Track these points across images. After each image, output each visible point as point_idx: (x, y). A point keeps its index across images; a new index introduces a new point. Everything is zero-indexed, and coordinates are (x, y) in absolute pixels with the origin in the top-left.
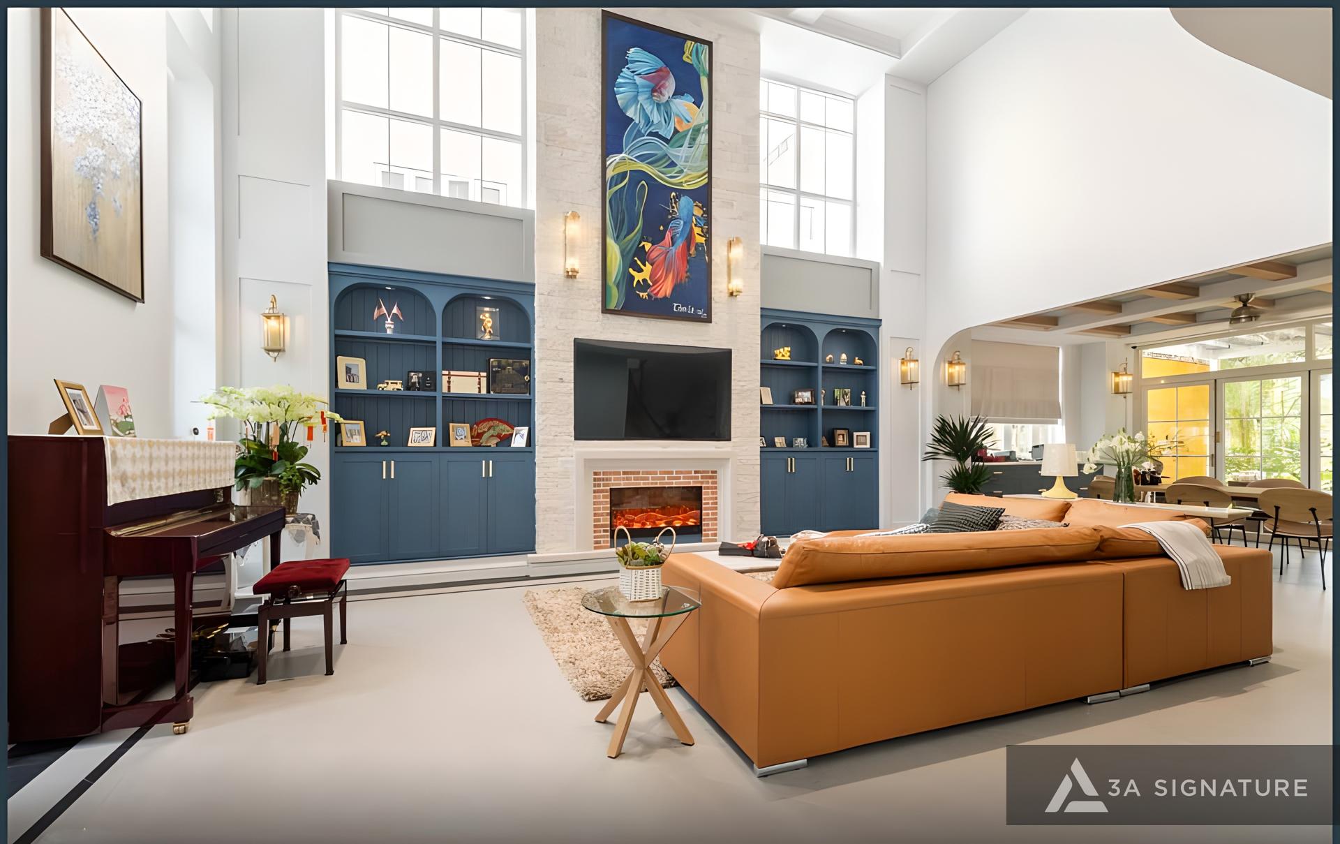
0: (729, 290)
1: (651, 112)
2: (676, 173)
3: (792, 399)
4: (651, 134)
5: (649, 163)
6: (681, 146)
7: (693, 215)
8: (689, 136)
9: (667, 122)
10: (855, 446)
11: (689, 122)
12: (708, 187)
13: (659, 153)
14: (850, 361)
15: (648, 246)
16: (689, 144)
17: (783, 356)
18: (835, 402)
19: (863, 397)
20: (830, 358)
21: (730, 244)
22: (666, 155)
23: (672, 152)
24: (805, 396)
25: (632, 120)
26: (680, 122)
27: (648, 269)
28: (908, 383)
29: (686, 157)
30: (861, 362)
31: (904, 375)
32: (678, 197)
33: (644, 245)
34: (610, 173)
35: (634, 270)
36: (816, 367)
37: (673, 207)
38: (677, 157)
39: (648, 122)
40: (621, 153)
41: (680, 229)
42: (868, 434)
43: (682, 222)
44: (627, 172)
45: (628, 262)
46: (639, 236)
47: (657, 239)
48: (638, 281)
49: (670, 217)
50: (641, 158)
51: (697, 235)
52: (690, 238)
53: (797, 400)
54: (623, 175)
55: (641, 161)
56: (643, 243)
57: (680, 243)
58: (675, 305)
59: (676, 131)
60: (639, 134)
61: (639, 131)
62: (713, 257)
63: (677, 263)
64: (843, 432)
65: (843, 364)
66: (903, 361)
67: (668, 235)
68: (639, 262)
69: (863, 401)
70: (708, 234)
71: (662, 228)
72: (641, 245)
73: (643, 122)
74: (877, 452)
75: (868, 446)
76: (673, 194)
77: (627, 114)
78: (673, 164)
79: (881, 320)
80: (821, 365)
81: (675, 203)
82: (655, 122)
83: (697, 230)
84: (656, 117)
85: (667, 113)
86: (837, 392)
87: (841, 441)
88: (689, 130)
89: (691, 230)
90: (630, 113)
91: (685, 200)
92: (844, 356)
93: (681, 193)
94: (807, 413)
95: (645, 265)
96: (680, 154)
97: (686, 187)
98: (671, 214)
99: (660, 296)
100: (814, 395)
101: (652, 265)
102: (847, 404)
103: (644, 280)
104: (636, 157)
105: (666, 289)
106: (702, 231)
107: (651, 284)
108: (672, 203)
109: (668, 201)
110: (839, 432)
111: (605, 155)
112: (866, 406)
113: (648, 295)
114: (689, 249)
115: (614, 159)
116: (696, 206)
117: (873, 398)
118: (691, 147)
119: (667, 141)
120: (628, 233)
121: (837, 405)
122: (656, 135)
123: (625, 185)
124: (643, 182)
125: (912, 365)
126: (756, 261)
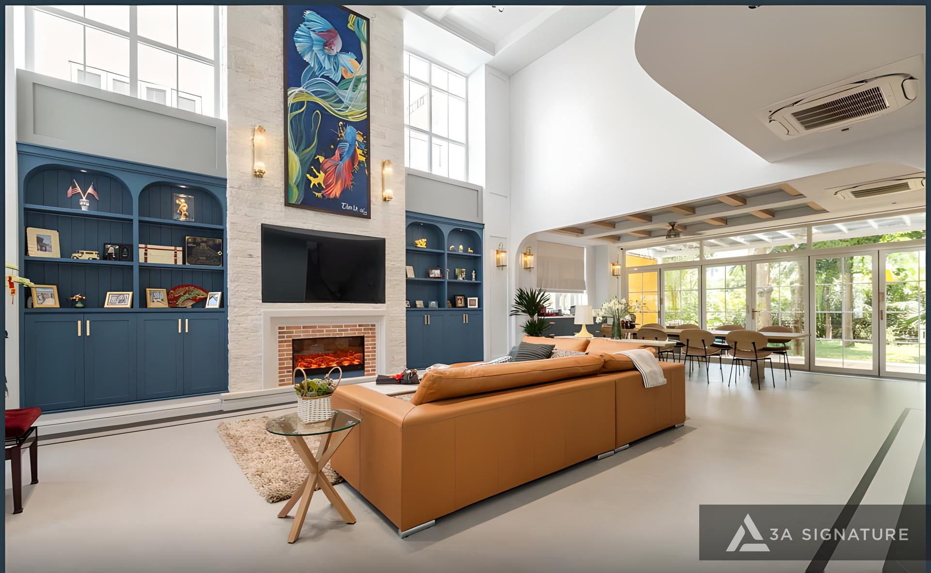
0: (383, 196)
1: (324, 60)
2: (343, 108)
3: (428, 275)
4: (323, 76)
5: (321, 98)
6: (347, 89)
7: (357, 140)
8: (352, 84)
9: (336, 70)
10: (469, 307)
11: (352, 73)
12: (368, 120)
13: (331, 92)
14: (465, 250)
15: (322, 159)
16: (353, 89)
17: (421, 245)
18: (456, 277)
19: (474, 275)
20: (452, 248)
21: (383, 164)
22: (336, 94)
23: (340, 92)
24: (436, 273)
25: (308, 64)
26: (346, 72)
27: (322, 176)
28: (501, 266)
29: (350, 97)
30: (472, 251)
31: (498, 261)
32: (344, 126)
33: (318, 158)
34: (290, 101)
35: (311, 176)
36: (443, 254)
37: (341, 133)
38: (344, 97)
39: (321, 68)
40: (300, 87)
41: (346, 150)
42: (477, 299)
43: (348, 144)
44: (304, 102)
45: (306, 170)
46: (314, 151)
47: (329, 155)
48: (314, 184)
49: (339, 139)
50: (316, 93)
51: (359, 155)
52: (354, 156)
53: (431, 276)
54: (301, 104)
55: (316, 95)
56: (318, 156)
57: (346, 159)
58: (344, 204)
59: (343, 78)
60: (314, 75)
61: (314, 73)
62: (372, 172)
63: (345, 174)
64: (461, 297)
65: (461, 252)
66: (498, 252)
67: (337, 153)
68: (314, 170)
69: (474, 277)
70: (367, 155)
71: (332, 147)
72: (316, 158)
73: (317, 67)
74: (482, 311)
75: (477, 307)
76: (341, 123)
77: (305, 59)
78: (340, 101)
79: (484, 224)
80: (446, 252)
81: (343, 130)
82: (326, 68)
83: (359, 152)
84: (327, 65)
85: (336, 63)
86: (457, 270)
87: (460, 303)
88: (352, 79)
89: (355, 150)
90: (307, 58)
91: (349, 129)
92: (461, 247)
93: (347, 123)
94: (437, 284)
95: (320, 173)
96: (346, 94)
97: (350, 119)
98: (339, 138)
99: (331, 196)
100: (442, 272)
101: (325, 172)
102: (463, 279)
103: (319, 184)
104: (311, 92)
105: (336, 191)
106: (363, 153)
107: (324, 187)
108: (340, 129)
109: (336, 127)
110: (458, 297)
111: (286, 87)
112: (476, 280)
113: (322, 195)
114: (354, 165)
115: (293, 91)
116: (359, 134)
117: (479, 276)
118: (354, 91)
119: (337, 84)
120: (306, 148)
121: (457, 279)
122: (327, 78)
123: (304, 111)
124: (318, 111)
125: (503, 255)
126: (403, 178)
